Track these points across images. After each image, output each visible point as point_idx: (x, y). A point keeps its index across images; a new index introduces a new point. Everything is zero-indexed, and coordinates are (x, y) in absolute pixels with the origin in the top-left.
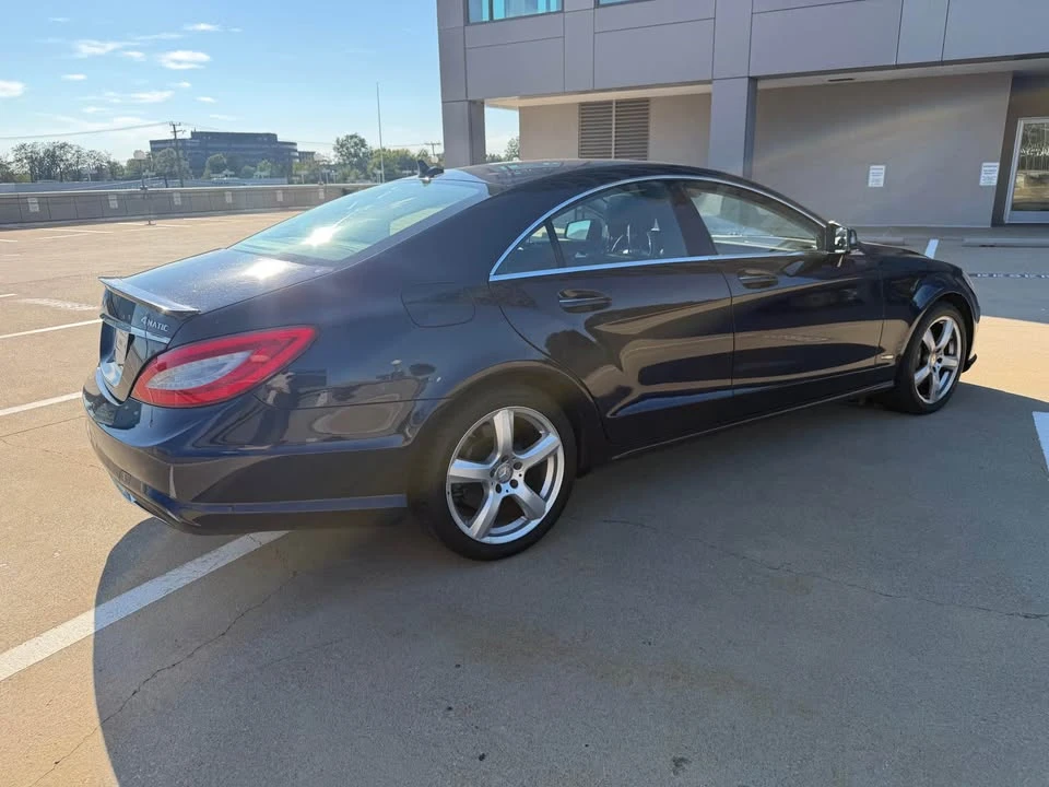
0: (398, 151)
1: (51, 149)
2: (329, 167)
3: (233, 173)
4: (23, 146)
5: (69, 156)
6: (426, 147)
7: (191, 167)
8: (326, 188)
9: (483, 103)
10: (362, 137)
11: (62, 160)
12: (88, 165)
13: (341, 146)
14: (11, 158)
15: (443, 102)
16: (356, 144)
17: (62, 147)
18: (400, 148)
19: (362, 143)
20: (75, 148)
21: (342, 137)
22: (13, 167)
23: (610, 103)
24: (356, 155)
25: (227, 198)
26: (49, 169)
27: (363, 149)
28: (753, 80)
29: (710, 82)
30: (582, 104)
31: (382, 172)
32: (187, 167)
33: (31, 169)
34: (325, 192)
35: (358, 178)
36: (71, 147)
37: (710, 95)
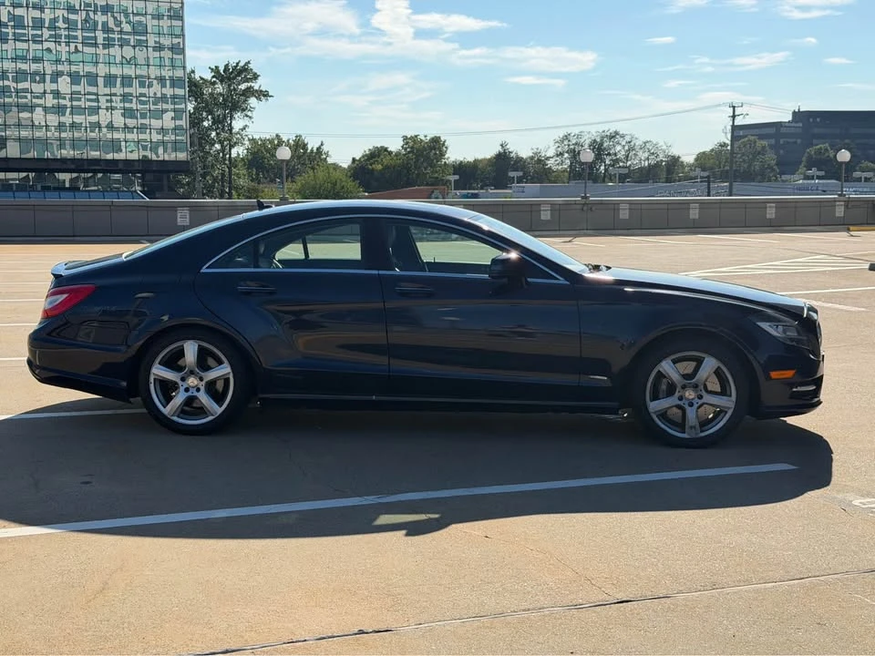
1: (598, 140)
3: (822, 173)
4: (566, 137)
5: (618, 148)
7: (777, 165)
11: (609, 154)
12: (641, 160)
14: (551, 153)
17: (612, 137)
20: (628, 139)
22: (550, 163)
25: (768, 211)
26: (591, 166)
32: (773, 162)
33: (570, 166)
36: (623, 136)
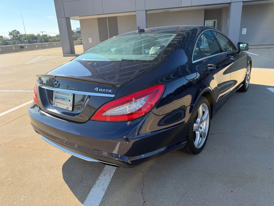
0: (31, 35)
2: (8, 40)
6: (39, 33)
8: (15, 46)
9: (70, 18)
10: (18, 31)
13: (11, 34)
15: (57, 18)
16: (16, 33)
18: (31, 34)
19: (18, 32)
21: (11, 31)
23: (106, 18)
24: (17, 36)
27: (19, 35)
28: (146, 11)
29: (135, 11)
30: (98, 18)
31: (27, 41)
34: (15, 47)
35: (18, 43)
37: (136, 15)
